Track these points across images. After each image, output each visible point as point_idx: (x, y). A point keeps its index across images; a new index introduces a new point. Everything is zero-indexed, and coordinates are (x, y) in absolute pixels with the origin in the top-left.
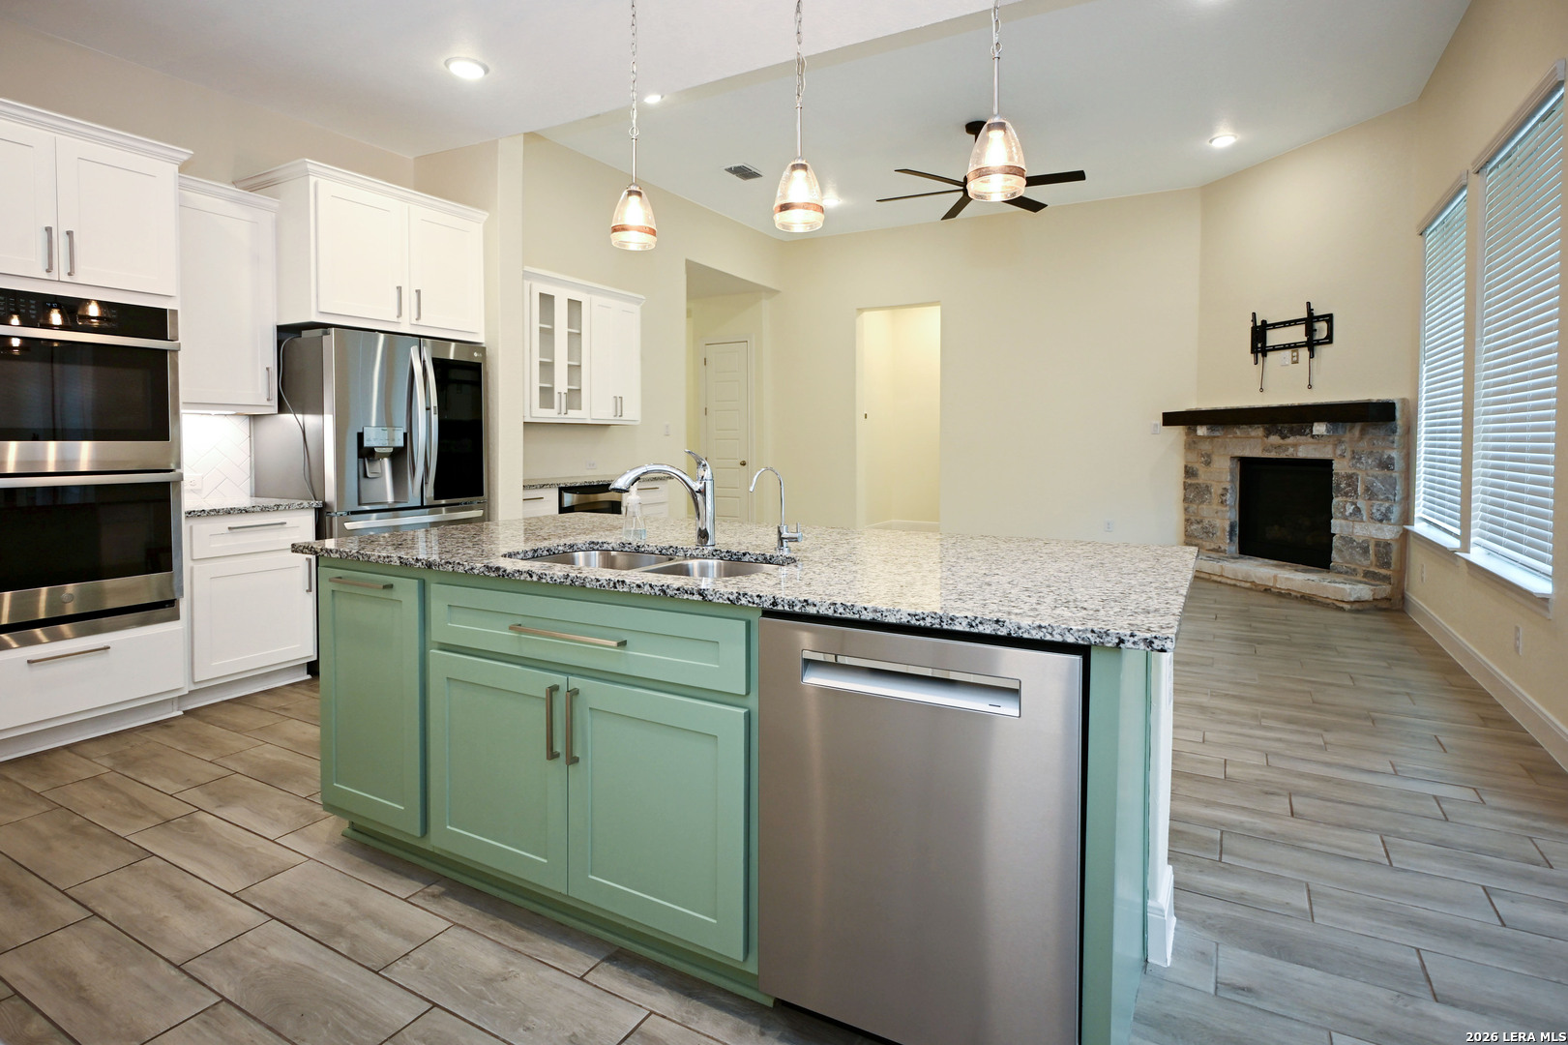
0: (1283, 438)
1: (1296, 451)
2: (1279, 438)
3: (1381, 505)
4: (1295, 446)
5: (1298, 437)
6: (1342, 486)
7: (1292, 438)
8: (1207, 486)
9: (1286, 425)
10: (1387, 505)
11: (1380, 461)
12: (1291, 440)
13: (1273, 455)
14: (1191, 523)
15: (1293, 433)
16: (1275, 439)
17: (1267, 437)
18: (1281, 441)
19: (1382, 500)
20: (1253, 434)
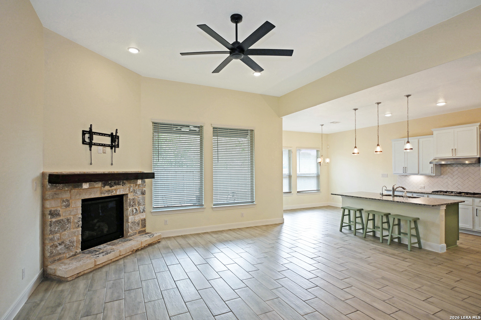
0: (111, 187)
1: (116, 192)
2: (109, 187)
3: (142, 207)
4: (116, 190)
5: (117, 186)
6: (131, 203)
7: (115, 186)
8: (68, 220)
9: (112, 181)
10: (144, 206)
11: (142, 192)
12: (115, 187)
13: (106, 195)
14: (57, 246)
15: (116, 184)
16: (107, 188)
17: (104, 187)
18: (110, 189)
19: (142, 205)
20: (96, 186)
